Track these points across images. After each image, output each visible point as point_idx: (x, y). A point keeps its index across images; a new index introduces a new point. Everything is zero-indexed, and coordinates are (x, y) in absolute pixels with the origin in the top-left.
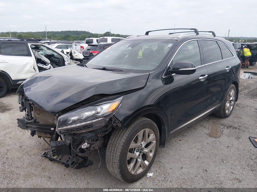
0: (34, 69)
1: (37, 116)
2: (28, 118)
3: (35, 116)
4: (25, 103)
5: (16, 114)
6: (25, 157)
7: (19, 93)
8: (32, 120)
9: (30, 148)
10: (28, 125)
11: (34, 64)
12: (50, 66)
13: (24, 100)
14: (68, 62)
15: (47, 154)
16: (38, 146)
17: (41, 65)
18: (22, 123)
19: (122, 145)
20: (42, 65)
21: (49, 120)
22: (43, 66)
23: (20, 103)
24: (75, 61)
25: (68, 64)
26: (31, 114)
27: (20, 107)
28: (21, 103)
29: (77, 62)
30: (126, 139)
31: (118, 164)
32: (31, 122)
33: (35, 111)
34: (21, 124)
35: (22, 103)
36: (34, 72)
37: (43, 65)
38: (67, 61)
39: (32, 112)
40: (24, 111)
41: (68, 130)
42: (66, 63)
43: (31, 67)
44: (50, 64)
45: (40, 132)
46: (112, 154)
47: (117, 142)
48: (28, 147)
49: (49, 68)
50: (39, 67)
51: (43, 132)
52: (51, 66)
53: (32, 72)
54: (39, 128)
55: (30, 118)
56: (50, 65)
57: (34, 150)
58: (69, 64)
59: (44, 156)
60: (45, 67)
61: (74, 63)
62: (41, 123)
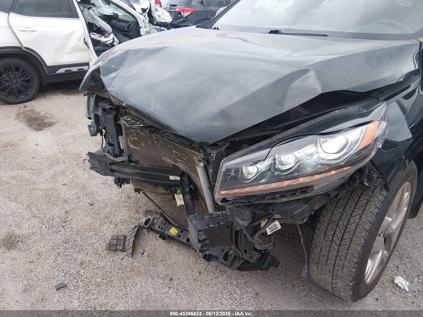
0: (86, 43)
1: (132, 146)
2: (111, 151)
3: (128, 147)
4: (105, 119)
5: (66, 134)
6: (105, 228)
7: (86, 89)
8: (121, 155)
9: (110, 206)
10: (114, 167)
11: (85, 33)
12: (113, 38)
13: (100, 110)
14: (145, 29)
15: (153, 224)
16: (124, 202)
17: (96, 36)
18: (100, 162)
19: (367, 227)
20: (98, 35)
21: (164, 159)
22: (99, 39)
23: (90, 118)
24: (158, 27)
25: (146, 32)
26: (119, 143)
27: (89, 126)
28: (92, 116)
29: (162, 28)
30: (377, 213)
31: (354, 271)
32: (123, 162)
33: (127, 135)
34: (97, 164)
35: (96, 117)
36: (85, 51)
37: (101, 37)
38: (145, 27)
39: (120, 138)
40: (99, 134)
41: (248, 197)
42: (142, 31)
43: (79, 40)
44: (112, 34)
45: (141, 181)
46: (336, 247)
47: (352, 221)
48: (107, 204)
49: (111, 41)
50: (93, 41)
51: (150, 183)
52: (115, 38)
53: (81, 50)
54: (141, 175)
55: (117, 152)
56: (112, 36)
57: (120, 212)
58: (148, 33)
59: (146, 227)
60: (103, 39)
61: (155, 30)
62: (143, 163)
